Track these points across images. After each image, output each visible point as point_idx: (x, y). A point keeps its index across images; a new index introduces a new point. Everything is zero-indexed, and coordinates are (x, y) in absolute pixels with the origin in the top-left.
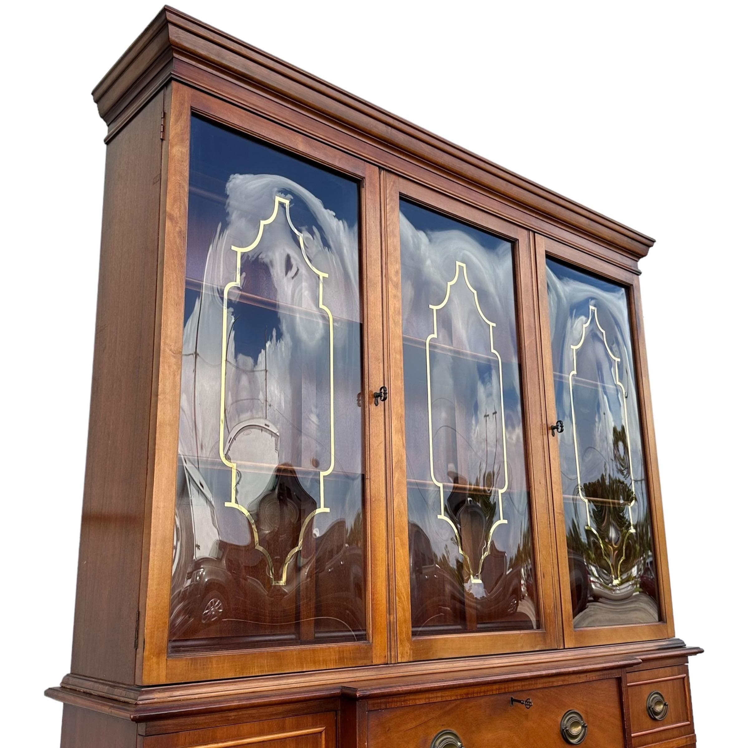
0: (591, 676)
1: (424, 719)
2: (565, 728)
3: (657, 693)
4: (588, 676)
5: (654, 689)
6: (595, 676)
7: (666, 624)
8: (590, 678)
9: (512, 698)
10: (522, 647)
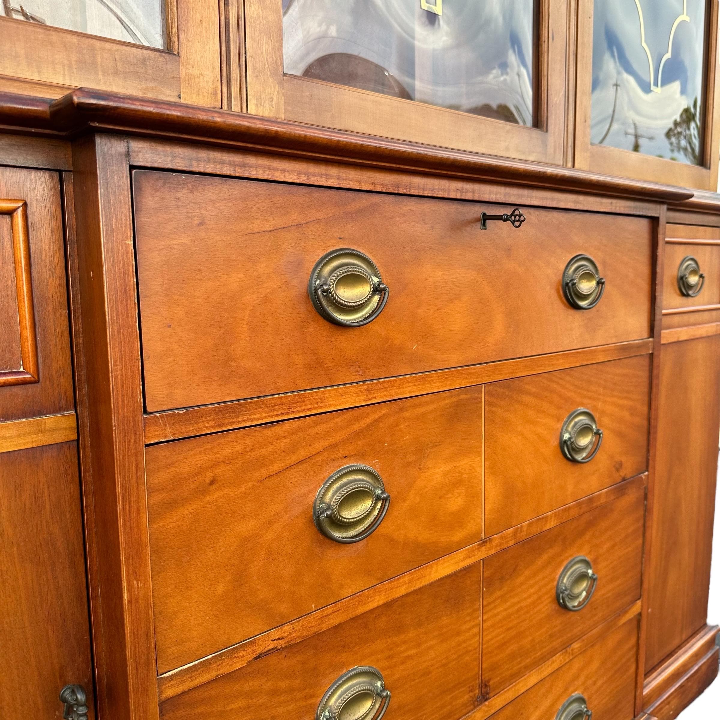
0: (618, 205)
1: (295, 217)
2: (571, 281)
3: (692, 259)
4: (614, 205)
5: (689, 252)
6: (624, 207)
7: (708, 171)
8: (616, 207)
9: (484, 214)
10: (507, 149)
